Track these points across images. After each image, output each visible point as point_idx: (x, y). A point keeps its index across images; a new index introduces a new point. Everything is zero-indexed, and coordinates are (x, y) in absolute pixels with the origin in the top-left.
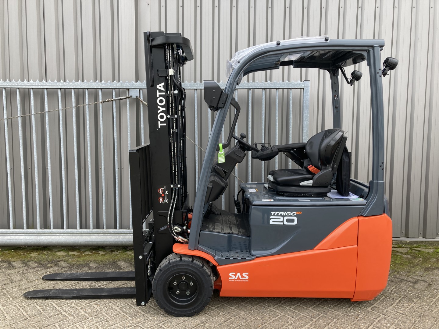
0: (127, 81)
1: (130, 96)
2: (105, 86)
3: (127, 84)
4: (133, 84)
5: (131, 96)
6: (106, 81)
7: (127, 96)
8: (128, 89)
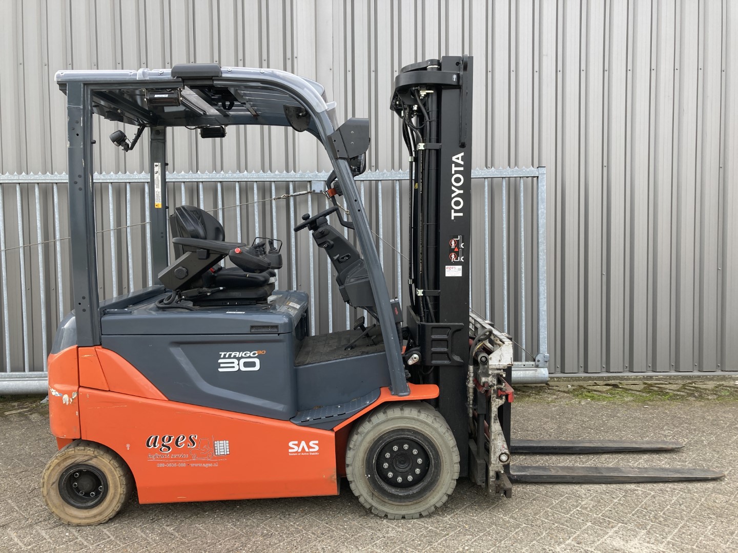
0: (308, 172)
1: (312, 190)
2: (280, 178)
3: (308, 175)
4: (316, 175)
5: (314, 191)
6: (281, 172)
7: (309, 190)
8: (310, 181)
